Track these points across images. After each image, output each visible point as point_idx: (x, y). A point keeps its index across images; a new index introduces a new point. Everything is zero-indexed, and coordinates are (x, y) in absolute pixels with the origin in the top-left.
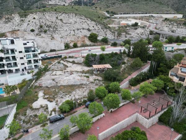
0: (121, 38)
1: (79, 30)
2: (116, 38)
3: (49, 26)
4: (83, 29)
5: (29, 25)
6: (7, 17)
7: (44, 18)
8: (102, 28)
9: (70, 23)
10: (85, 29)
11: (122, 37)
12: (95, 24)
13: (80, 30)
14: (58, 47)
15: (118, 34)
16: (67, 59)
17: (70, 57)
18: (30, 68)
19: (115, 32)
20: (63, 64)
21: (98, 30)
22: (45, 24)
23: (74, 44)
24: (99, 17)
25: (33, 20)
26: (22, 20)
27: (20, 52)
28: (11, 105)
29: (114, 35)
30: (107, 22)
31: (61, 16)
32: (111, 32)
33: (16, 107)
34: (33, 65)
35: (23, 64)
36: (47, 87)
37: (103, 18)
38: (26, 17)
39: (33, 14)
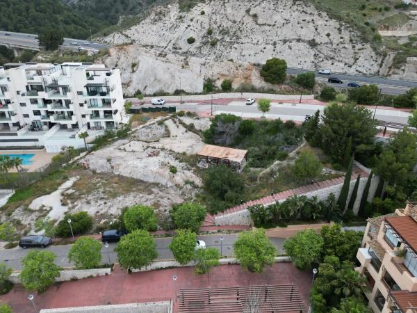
0: (401, 72)
1: (288, 43)
2: (384, 71)
3: (224, 32)
4: (299, 40)
5: (189, 29)
6: (158, 10)
7: (222, 11)
8: (351, 41)
9: (273, 24)
10: (304, 41)
11: (404, 70)
12: (338, 26)
13: (291, 44)
14: (191, 85)
15: (394, 59)
16: (182, 118)
17: (189, 114)
18: (98, 127)
19: (390, 53)
20: (166, 127)
21: (338, 45)
22: (219, 27)
23: (224, 82)
24: (363, 7)
25: (199, 17)
26: (181, 17)
27: (80, 93)
28: (5, 191)
29: (382, 62)
30: (380, 21)
31: (258, 7)
32: (373, 54)
33: (10, 195)
34: (103, 121)
35: (84, 116)
36: (94, 172)
37: (376, 9)
38: (188, 11)
39: (205, 2)
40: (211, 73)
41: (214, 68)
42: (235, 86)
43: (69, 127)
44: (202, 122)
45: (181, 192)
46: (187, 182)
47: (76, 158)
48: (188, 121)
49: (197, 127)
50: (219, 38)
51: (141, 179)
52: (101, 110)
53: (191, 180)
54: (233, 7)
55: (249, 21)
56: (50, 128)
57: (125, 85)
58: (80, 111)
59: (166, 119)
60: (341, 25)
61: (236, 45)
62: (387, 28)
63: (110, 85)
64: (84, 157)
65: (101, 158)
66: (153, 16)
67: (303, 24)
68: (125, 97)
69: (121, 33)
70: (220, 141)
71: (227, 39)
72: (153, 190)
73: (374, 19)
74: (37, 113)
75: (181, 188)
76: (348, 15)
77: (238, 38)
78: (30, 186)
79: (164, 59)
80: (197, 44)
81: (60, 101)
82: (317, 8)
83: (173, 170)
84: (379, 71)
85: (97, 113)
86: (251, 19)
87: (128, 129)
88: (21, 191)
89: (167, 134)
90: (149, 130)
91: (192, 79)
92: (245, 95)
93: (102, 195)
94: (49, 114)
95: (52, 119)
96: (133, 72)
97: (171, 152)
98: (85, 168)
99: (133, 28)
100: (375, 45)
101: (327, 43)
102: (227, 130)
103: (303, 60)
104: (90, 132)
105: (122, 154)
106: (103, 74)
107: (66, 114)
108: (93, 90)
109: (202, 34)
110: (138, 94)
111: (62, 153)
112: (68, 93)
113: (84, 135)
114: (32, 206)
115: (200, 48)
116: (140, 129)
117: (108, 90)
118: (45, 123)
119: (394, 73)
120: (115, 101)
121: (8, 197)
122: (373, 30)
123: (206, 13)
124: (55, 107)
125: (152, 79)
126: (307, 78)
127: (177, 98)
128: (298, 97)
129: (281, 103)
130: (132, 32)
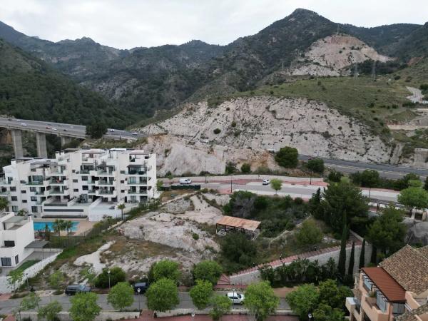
0: (410, 161)
1: (304, 134)
2: (394, 160)
3: (247, 125)
4: (314, 132)
5: (216, 122)
6: (190, 107)
7: (245, 108)
8: (361, 133)
9: (290, 118)
10: (318, 133)
11: (413, 160)
12: (349, 121)
13: (306, 135)
15: (403, 150)
16: (205, 195)
17: (212, 192)
18: (133, 201)
19: (399, 144)
20: (191, 202)
21: (349, 137)
22: (242, 121)
23: (244, 166)
24: (372, 105)
25: (225, 113)
26: (209, 113)
27: (123, 172)
28: (55, 250)
29: (392, 152)
30: (389, 117)
31: (276, 105)
32: (383, 145)
33: (59, 254)
34: (138, 196)
35: (123, 191)
36: (128, 238)
37: (384, 107)
38: (216, 107)
39: (230, 101)
40: (232, 158)
41: (235, 154)
42: (253, 169)
43: (110, 200)
44: (223, 198)
45: (201, 256)
46: (207, 248)
47: (114, 226)
48: (210, 197)
49: (218, 202)
50: (242, 130)
51: (168, 244)
52: (138, 186)
53: (211, 246)
54: (254, 105)
55: (268, 116)
56: (94, 201)
57: (159, 167)
58: (121, 188)
59: (192, 195)
60: (352, 120)
61: (256, 136)
62: (396, 123)
63: (148, 166)
64: (120, 225)
65: (135, 226)
66: (185, 111)
67: (317, 119)
68: (158, 177)
69: (156, 124)
70: (238, 214)
71: (249, 130)
72: (177, 254)
73: (383, 115)
74: (85, 188)
75: (201, 253)
76: (357, 112)
77: (259, 130)
78: (76, 246)
79: (192, 146)
80: (222, 134)
81: (105, 179)
82: (329, 106)
83: (196, 237)
84: (389, 160)
85: (134, 189)
86: (270, 114)
87: (159, 203)
88: (68, 251)
89: (192, 208)
90: (176, 204)
91: (216, 163)
92: (262, 177)
93: (134, 256)
94: (95, 188)
95: (97, 193)
96: (166, 156)
97: (195, 222)
98: (120, 234)
99: (167, 121)
100: (384, 137)
101: (339, 135)
102: (244, 205)
103: (318, 149)
104: (126, 205)
105: (153, 223)
106: (142, 157)
107: (109, 189)
108: (133, 170)
109: (227, 126)
110: (169, 175)
111: (101, 222)
112: (113, 172)
113: (122, 207)
114: (76, 263)
115: (225, 137)
116: (169, 204)
117: (146, 170)
118: (90, 197)
119: (404, 162)
120: (150, 179)
121: (56, 255)
122: (382, 124)
123: (231, 109)
124: (101, 183)
125: (182, 162)
126: (317, 164)
127: (203, 178)
128: (308, 179)
129: (293, 184)
130: (166, 124)
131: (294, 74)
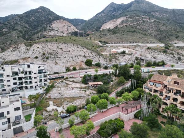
1: (77, 57)
2: (108, 63)
3: (51, 54)
4: (80, 56)
5: (33, 53)
6: (14, 46)
7: (47, 47)
8: (96, 55)
9: (69, 51)
10: (82, 56)
11: (112, 62)
12: (90, 52)
14: (60, 70)
15: (109, 60)
16: (68, 79)
17: (70, 77)
18: (41, 86)
19: (107, 58)
24: (93, 46)
25: (37, 49)
32: (103, 59)
34: (43, 83)
35: (36, 82)
39: (37, 44)
40: (67, 65)
44: (77, 79)
49: (76, 81)
50: (49, 56)
55: (59, 50)
59: (63, 80)
62: (102, 52)
65: (56, 93)
77: (57, 56)
80: (39, 59)
84: (106, 63)
89: (68, 84)
90: (60, 84)
91: (60, 68)
98: (50, 98)
119: (110, 63)
131: (49, 34)
